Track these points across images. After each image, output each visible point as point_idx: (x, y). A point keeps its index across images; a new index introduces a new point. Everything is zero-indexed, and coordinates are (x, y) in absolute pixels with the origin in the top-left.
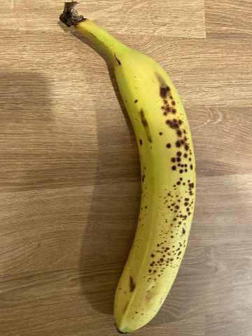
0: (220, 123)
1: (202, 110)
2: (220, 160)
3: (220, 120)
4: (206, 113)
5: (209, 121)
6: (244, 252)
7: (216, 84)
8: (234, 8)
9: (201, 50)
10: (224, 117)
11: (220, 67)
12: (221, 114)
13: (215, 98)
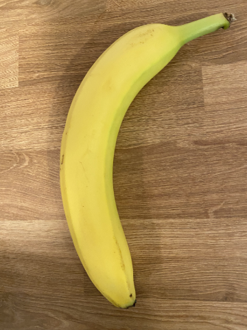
0: (26, 167)
1: (9, 155)
2: (24, 205)
3: (26, 164)
4: (12, 158)
5: (15, 165)
6: (45, 307)
7: (25, 129)
8: (48, 54)
9: (12, 98)
10: (31, 161)
11: (30, 112)
12: (27, 159)
13: (22, 143)
